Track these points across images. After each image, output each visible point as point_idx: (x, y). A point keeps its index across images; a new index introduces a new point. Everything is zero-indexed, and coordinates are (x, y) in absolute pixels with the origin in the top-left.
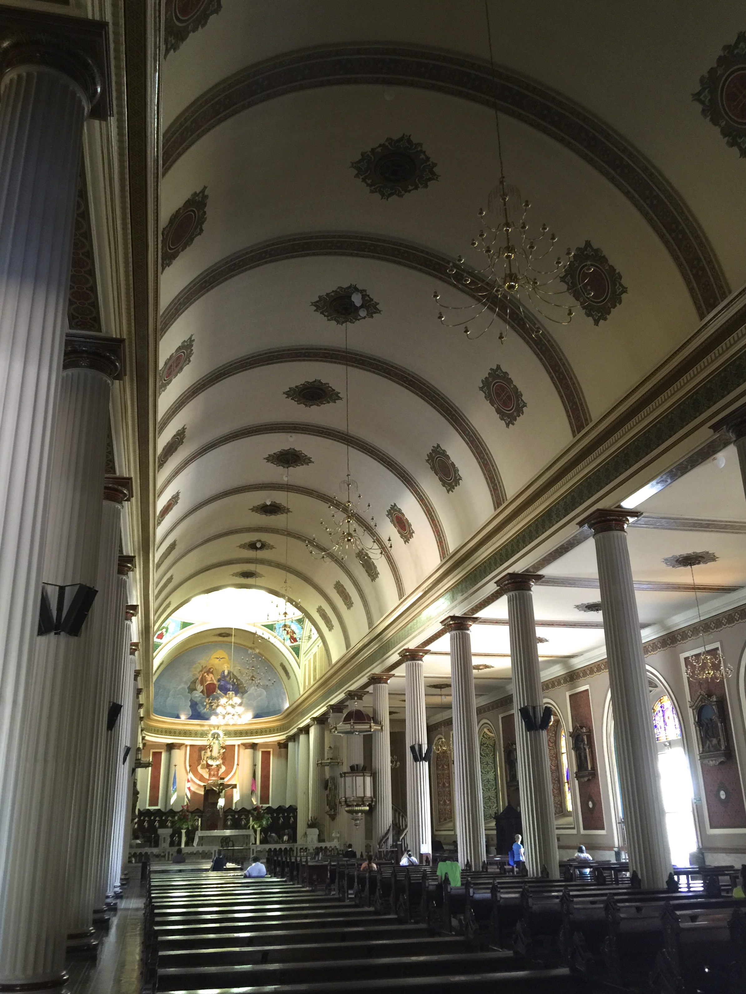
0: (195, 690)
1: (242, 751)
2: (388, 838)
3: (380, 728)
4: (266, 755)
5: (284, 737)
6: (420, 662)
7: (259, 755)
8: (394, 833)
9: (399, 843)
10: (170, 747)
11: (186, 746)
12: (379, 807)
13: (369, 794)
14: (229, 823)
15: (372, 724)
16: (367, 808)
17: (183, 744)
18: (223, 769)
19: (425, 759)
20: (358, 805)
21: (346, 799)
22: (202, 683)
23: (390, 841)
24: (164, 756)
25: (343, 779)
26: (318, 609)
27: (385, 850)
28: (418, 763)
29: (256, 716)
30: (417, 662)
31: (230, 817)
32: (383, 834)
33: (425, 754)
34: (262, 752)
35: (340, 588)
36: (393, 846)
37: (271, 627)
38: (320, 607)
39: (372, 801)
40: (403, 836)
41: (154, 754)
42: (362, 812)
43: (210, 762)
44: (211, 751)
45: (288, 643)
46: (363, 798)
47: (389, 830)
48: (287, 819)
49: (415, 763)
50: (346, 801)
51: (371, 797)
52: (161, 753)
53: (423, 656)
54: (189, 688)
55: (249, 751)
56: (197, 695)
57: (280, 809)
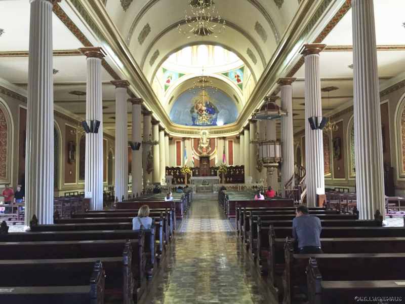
0: (194, 112)
1: (218, 140)
2: (291, 183)
3: (285, 114)
4: (230, 142)
5: (238, 133)
6: (317, 55)
7: (227, 142)
8: (296, 179)
9: (299, 186)
10: (184, 139)
11: (192, 138)
12: (285, 163)
13: (278, 155)
14: (212, 173)
15: (280, 111)
16: (277, 164)
17: (190, 138)
18: (210, 149)
19: (320, 128)
20: (270, 163)
21: (263, 158)
22: (197, 109)
23: (293, 185)
24: (182, 143)
25: (261, 146)
26: (247, 52)
27: (290, 190)
28: (315, 130)
29: (225, 124)
30: (315, 55)
31: (212, 171)
32: (288, 180)
33: (320, 124)
34: (229, 141)
35: (258, 27)
36: (295, 188)
37: (226, 74)
38: (248, 49)
39: (281, 160)
40: (302, 181)
41: (177, 142)
42: (274, 166)
43: (202, 145)
44: (203, 140)
45: (236, 83)
46: (274, 158)
47: (292, 178)
48: (240, 172)
49: (312, 131)
50: (263, 160)
51: (280, 158)
52: (180, 142)
53: (319, 51)
54: (190, 111)
55: (222, 141)
56: (195, 114)
57: (237, 167)
